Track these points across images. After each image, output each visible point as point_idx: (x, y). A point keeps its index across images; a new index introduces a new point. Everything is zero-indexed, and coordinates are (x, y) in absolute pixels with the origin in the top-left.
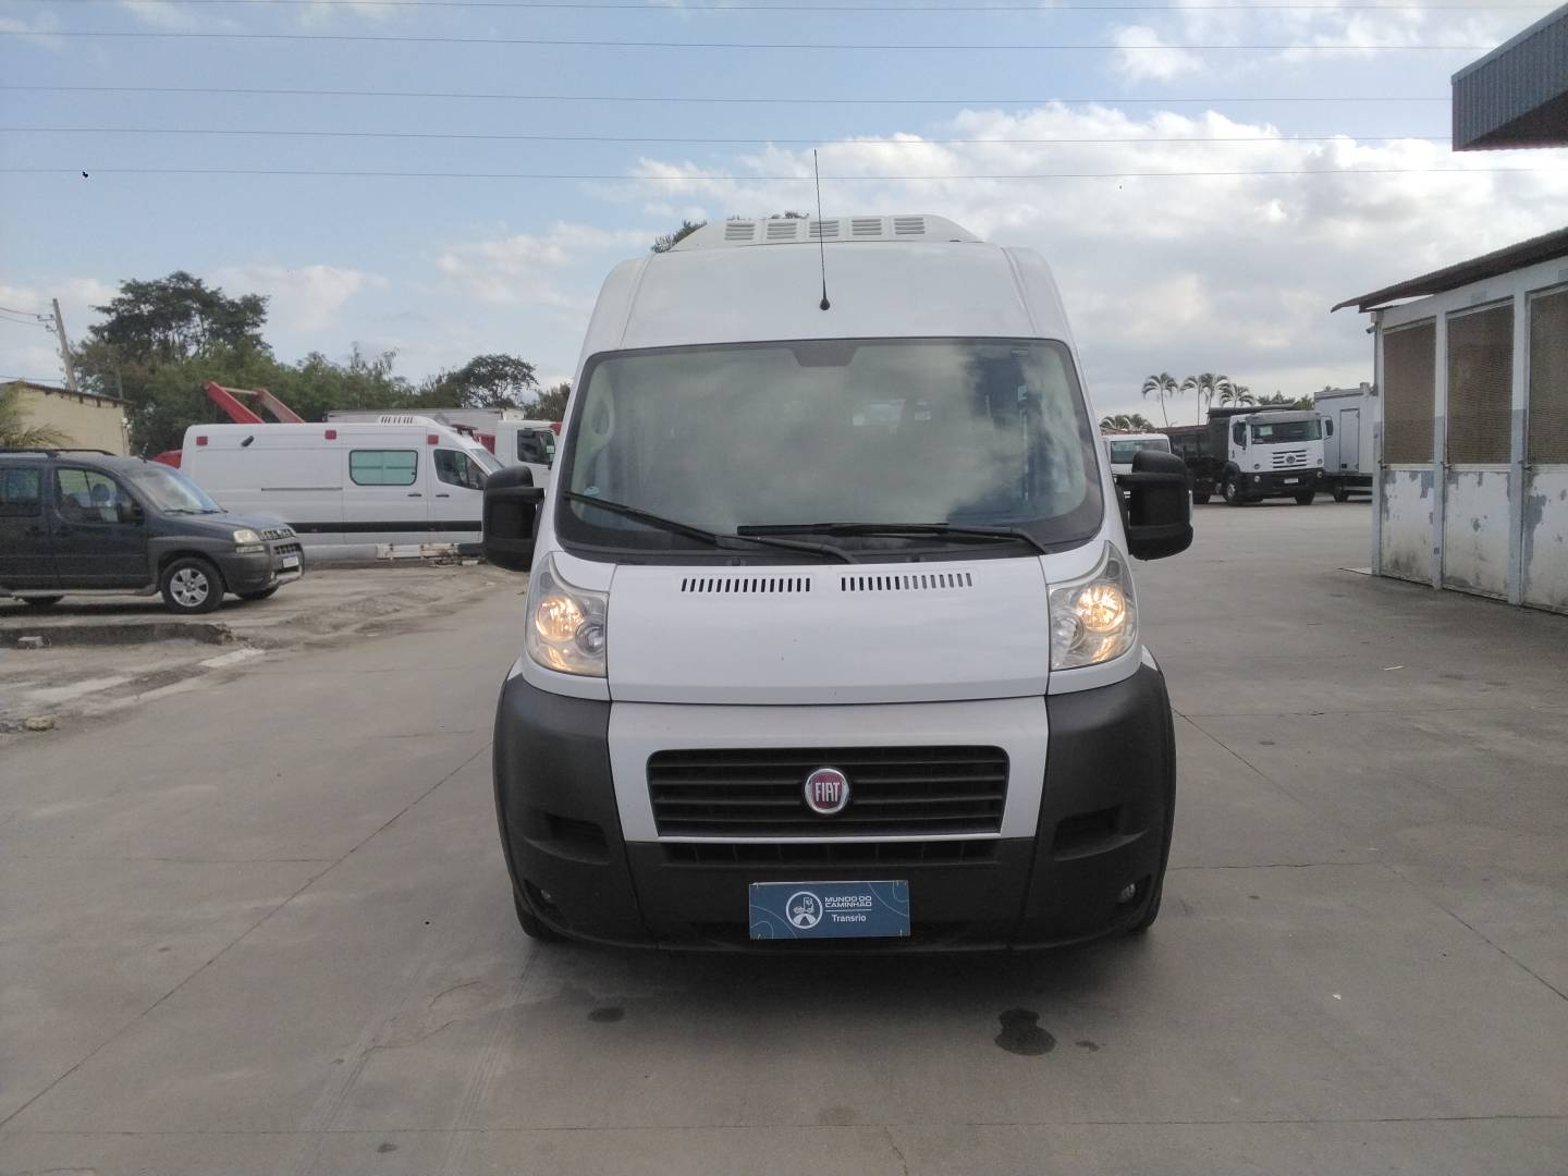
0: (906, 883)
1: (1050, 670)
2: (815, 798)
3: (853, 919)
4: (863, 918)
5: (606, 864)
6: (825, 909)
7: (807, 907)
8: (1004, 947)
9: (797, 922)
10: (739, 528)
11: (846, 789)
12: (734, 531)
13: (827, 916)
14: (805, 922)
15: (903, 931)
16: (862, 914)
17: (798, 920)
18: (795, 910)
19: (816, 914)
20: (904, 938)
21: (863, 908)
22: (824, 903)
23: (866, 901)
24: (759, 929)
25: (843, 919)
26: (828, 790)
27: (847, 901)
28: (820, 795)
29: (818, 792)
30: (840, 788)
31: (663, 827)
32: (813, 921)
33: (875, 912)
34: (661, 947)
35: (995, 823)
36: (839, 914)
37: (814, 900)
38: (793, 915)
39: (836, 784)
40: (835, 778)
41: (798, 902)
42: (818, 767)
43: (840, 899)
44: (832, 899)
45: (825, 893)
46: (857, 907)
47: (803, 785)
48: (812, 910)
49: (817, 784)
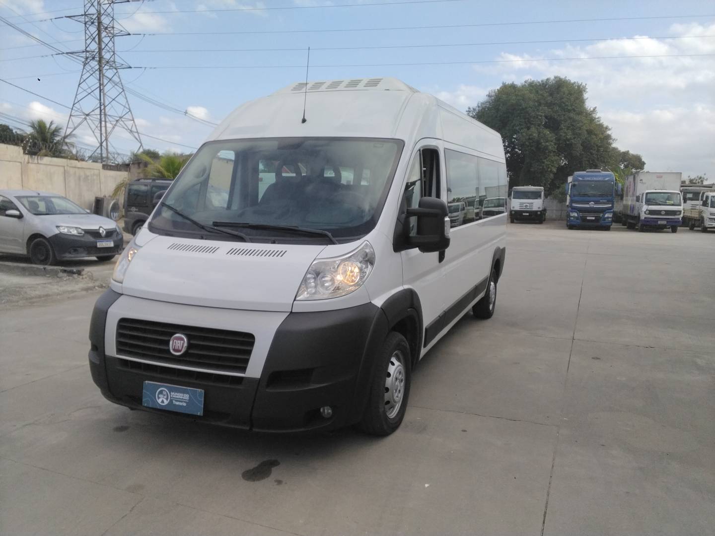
1: (295, 300)
2: (173, 347)
3: (181, 404)
4: (185, 404)
6: (171, 397)
7: (164, 395)
8: (248, 428)
9: (159, 401)
10: (214, 222)
11: (186, 345)
12: (211, 223)
13: (171, 401)
14: (163, 402)
15: (200, 413)
16: (185, 402)
17: (161, 400)
18: (160, 396)
19: (167, 399)
20: (199, 417)
21: (185, 399)
22: (170, 395)
23: (186, 397)
24: (146, 402)
25: (177, 403)
26: (179, 344)
27: (179, 396)
28: (175, 346)
29: (174, 344)
30: (183, 344)
31: (119, 351)
32: (166, 402)
33: (190, 402)
35: (243, 369)
36: (176, 401)
37: (167, 393)
38: (159, 398)
39: (182, 342)
40: (182, 339)
41: (161, 392)
42: (175, 333)
43: (176, 394)
44: (173, 393)
45: (171, 390)
46: (182, 399)
47: (169, 341)
48: (166, 397)
49: (175, 341)
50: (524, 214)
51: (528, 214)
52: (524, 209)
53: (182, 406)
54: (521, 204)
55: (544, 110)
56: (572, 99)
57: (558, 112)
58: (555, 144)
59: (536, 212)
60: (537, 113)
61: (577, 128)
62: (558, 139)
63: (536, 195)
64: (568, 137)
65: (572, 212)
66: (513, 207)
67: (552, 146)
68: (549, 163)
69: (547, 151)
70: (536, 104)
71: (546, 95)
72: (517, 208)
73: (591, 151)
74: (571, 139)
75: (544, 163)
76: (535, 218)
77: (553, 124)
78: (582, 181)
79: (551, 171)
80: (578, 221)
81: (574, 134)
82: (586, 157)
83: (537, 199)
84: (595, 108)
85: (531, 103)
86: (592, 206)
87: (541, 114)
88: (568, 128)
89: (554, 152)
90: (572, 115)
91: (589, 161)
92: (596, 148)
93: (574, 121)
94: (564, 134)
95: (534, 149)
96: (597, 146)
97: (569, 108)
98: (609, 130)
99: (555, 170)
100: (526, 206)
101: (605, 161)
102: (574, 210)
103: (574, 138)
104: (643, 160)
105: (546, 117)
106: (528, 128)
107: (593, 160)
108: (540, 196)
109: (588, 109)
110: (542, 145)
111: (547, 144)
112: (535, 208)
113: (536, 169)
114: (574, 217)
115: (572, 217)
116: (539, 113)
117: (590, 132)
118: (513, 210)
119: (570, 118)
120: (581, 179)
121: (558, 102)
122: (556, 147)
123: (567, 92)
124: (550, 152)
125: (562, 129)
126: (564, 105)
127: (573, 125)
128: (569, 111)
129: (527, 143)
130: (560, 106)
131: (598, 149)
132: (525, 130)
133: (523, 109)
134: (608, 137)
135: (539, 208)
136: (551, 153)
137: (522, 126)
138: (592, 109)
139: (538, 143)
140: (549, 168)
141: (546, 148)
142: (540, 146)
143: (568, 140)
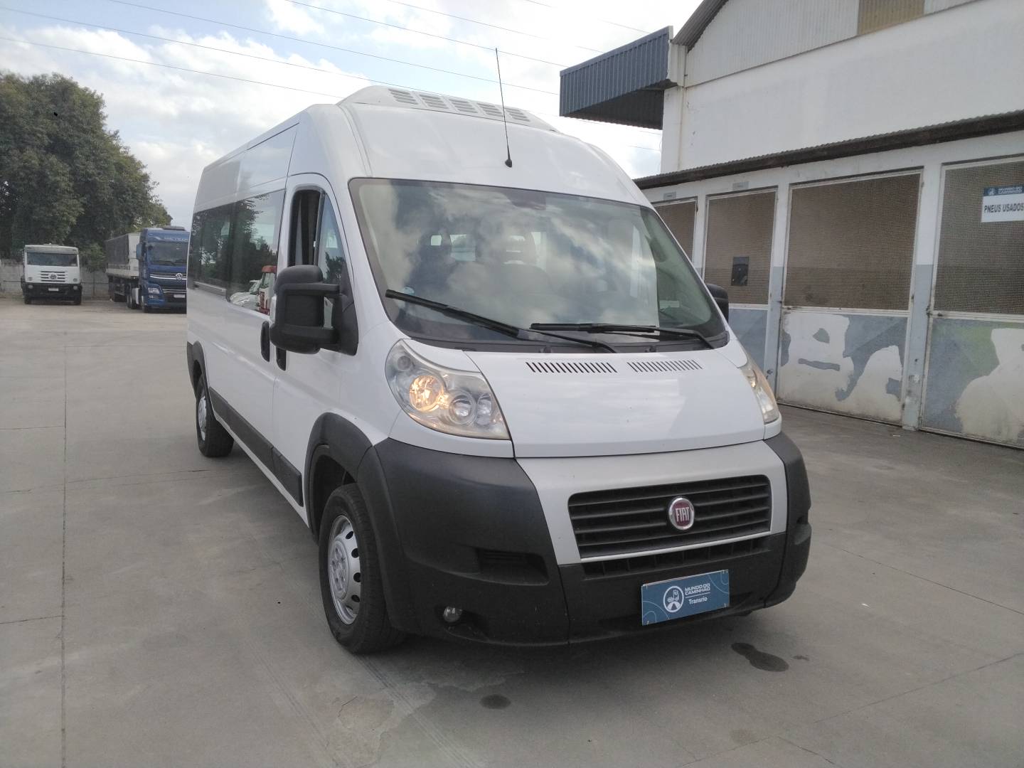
0: (727, 571)
2: (676, 519)
3: (700, 600)
4: (705, 599)
5: (546, 584)
6: (685, 596)
7: (676, 596)
9: (669, 608)
10: (533, 324)
11: (692, 512)
13: (686, 601)
14: (674, 607)
15: (726, 604)
16: (705, 596)
17: (670, 606)
18: (669, 600)
19: (680, 601)
20: (725, 609)
21: (705, 592)
22: (684, 592)
23: (707, 587)
24: (648, 618)
25: (695, 601)
27: (696, 589)
28: (679, 516)
29: (678, 515)
30: (689, 511)
32: (679, 606)
33: (712, 594)
34: (572, 642)
35: (766, 525)
36: (693, 599)
37: (679, 591)
38: (667, 603)
39: (687, 508)
40: (685, 505)
41: (670, 594)
42: (672, 498)
43: (693, 588)
44: (689, 589)
45: (684, 585)
46: (702, 592)
47: (666, 512)
48: (678, 598)
49: (677, 509)
50: (50, 290)
51: (57, 290)
52: (49, 281)
53: (703, 602)
54: (44, 273)
55: (45, 126)
56: (89, 114)
57: (68, 130)
58: (70, 180)
59: (71, 286)
60: (34, 128)
61: (101, 160)
62: (73, 173)
63: (67, 260)
64: (90, 172)
65: (150, 287)
66: (30, 278)
67: (64, 182)
68: (64, 208)
69: (58, 190)
70: (31, 113)
71: (45, 100)
72: (37, 279)
73: (124, 196)
74: (94, 175)
75: (54, 207)
76: (68, 296)
77: (61, 147)
78: (160, 242)
79: (68, 222)
80: (161, 300)
81: (97, 168)
82: (118, 205)
83: (70, 265)
84: (117, 132)
85: (23, 110)
86: (180, 278)
87: (41, 129)
88: (87, 158)
89: (70, 192)
90: (89, 137)
91: (121, 211)
92: (130, 193)
93: (95, 148)
94: (82, 167)
95: (35, 185)
96: (132, 189)
97: (85, 127)
98: (144, 167)
99: (74, 220)
100: (53, 277)
101: (145, 212)
102: (153, 284)
103: (99, 174)
104: (168, 213)
105: (49, 135)
106: (22, 150)
107: (128, 210)
108: (74, 261)
109: (106, 133)
110: (49, 180)
111: (58, 178)
112: (68, 280)
113: (42, 216)
114: (154, 294)
115: (151, 294)
116: (38, 128)
117: (120, 168)
118: (29, 284)
119: (88, 142)
120: (159, 238)
121: (66, 115)
122: (71, 184)
123: (78, 102)
124: (63, 192)
125: (78, 158)
126: (75, 120)
127: (94, 154)
128: (84, 131)
129: (21, 174)
130: (70, 122)
131: (133, 194)
132: (17, 152)
133: (8, 118)
134: (145, 178)
135: (75, 280)
136: (64, 194)
137: (10, 145)
138: (112, 133)
139: (42, 176)
140: (63, 216)
141: (56, 185)
142: (45, 180)
143: (90, 176)
